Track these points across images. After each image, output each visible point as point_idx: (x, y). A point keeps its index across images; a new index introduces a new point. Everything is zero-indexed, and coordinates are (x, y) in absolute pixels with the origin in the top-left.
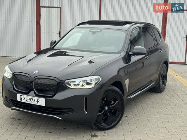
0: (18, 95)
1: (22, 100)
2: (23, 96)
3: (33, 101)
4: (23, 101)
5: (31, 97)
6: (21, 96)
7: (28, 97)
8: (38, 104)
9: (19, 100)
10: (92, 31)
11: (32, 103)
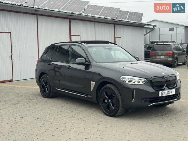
0: (160, 92)
1: (162, 95)
2: (163, 91)
3: (169, 93)
4: (164, 95)
5: (168, 91)
6: (162, 92)
7: (166, 92)
8: (172, 94)
9: (160, 95)
11: (169, 94)
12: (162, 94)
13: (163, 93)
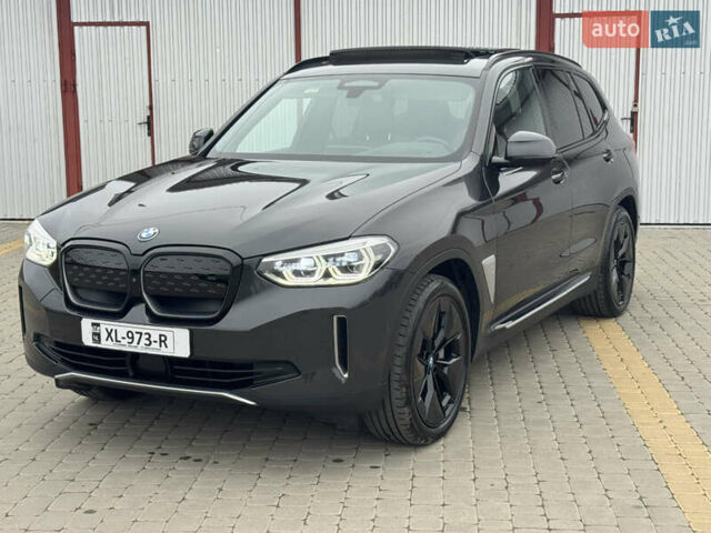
0: (87, 324)
2: (105, 325)
3: (144, 341)
4: (106, 344)
5: (135, 328)
6: (98, 325)
7: (122, 328)
8: (164, 352)
9: (87, 340)
10: (347, 85)
11: (141, 349)
12: (99, 335)
13: (104, 335)
